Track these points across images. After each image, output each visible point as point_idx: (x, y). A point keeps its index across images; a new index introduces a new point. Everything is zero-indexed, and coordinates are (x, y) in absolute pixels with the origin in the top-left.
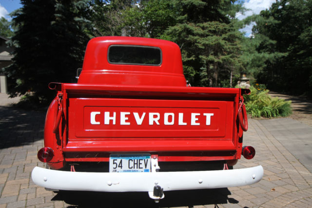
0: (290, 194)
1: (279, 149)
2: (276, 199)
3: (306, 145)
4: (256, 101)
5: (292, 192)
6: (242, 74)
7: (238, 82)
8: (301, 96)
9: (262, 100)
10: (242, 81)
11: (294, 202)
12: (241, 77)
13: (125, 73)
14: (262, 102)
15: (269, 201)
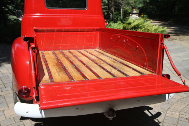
0: (183, 100)
1: (166, 65)
2: (176, 104)
3: (183, 61)
4: (143, 29)
5: (184, 98)
6: (133, 8)
7: (131, 14)
8: (169, 22)
9: (148, 28)
10: (133, 14)
11: (187, 106)
12: (133, 11)
13: (59, 16)
14: (148, 29)
15: (171, 106)
